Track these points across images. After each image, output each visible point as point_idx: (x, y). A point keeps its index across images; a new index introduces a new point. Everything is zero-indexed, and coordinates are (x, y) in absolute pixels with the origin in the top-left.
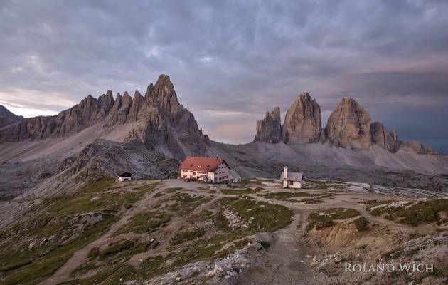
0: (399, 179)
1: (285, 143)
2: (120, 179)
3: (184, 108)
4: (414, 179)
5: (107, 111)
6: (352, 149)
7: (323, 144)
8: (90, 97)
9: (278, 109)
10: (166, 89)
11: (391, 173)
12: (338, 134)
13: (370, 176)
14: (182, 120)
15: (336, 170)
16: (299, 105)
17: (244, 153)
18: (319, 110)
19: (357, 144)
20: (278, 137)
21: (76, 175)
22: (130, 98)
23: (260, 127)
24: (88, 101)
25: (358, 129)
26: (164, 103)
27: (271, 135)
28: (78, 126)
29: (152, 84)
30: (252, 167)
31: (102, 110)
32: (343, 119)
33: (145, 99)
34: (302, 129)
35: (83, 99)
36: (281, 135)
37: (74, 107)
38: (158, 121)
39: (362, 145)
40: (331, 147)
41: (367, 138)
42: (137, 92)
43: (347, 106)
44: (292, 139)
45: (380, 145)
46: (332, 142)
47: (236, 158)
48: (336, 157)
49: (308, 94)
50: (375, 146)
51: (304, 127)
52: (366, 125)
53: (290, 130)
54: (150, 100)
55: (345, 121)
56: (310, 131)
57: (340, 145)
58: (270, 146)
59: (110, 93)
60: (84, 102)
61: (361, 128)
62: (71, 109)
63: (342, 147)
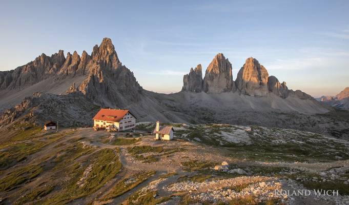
0: (287, 118)
1: (206, 92)
2: (46, 128)
3: (123, 65)
4: (297, 118)
5: (59, 67)
6: (255, 96)
7: (234, 92)
8: (44, 55)
9: (200, 66)
10: (108, 50)
11: (282, 113)
12: (244, 85)
13: (267, 117)
14: (120, 75)
15: (243, 112)
16: (216, 63)
17: (173, 101)
18: (231, 67)
19: (259, 93)
20: (200, 87)
21: (10, 124)
22: (79, 56)
23: (186, 80)
24: (42, 59)
25: (260, 82)
26: (106, 61)
27: (195, 86)
28: (32, 80)
29: (97, 45)
30: (179, 111)
31: (55, 66)
32: (248, 74)
33: (91, 57)
34: (219, 81)
35: (38, 56)
36: (203, 86)
37: (29, 64)
38: (100, 75)
39: (262, 93)
40: (240, 95)
41: (266, 88)
42: (84, 51)
43: (251, 64)
44: (211, 89)
45: (274, 93)
46: (241, 91)
47: (166, 104)
48: (243, 102)
49: (222, 54)
50: (272, 93)
51: (220, 80)
52: (265, 78)
53: (209, 82)
54: (96, 58)
55: (250, 75)
56: (224, 83)
57: (246, 94)
58: (194, 94)
59: (62, 52)
60: (38, 60)
61: (261, 81)
62: (27, 66)
63: (248, 95)
